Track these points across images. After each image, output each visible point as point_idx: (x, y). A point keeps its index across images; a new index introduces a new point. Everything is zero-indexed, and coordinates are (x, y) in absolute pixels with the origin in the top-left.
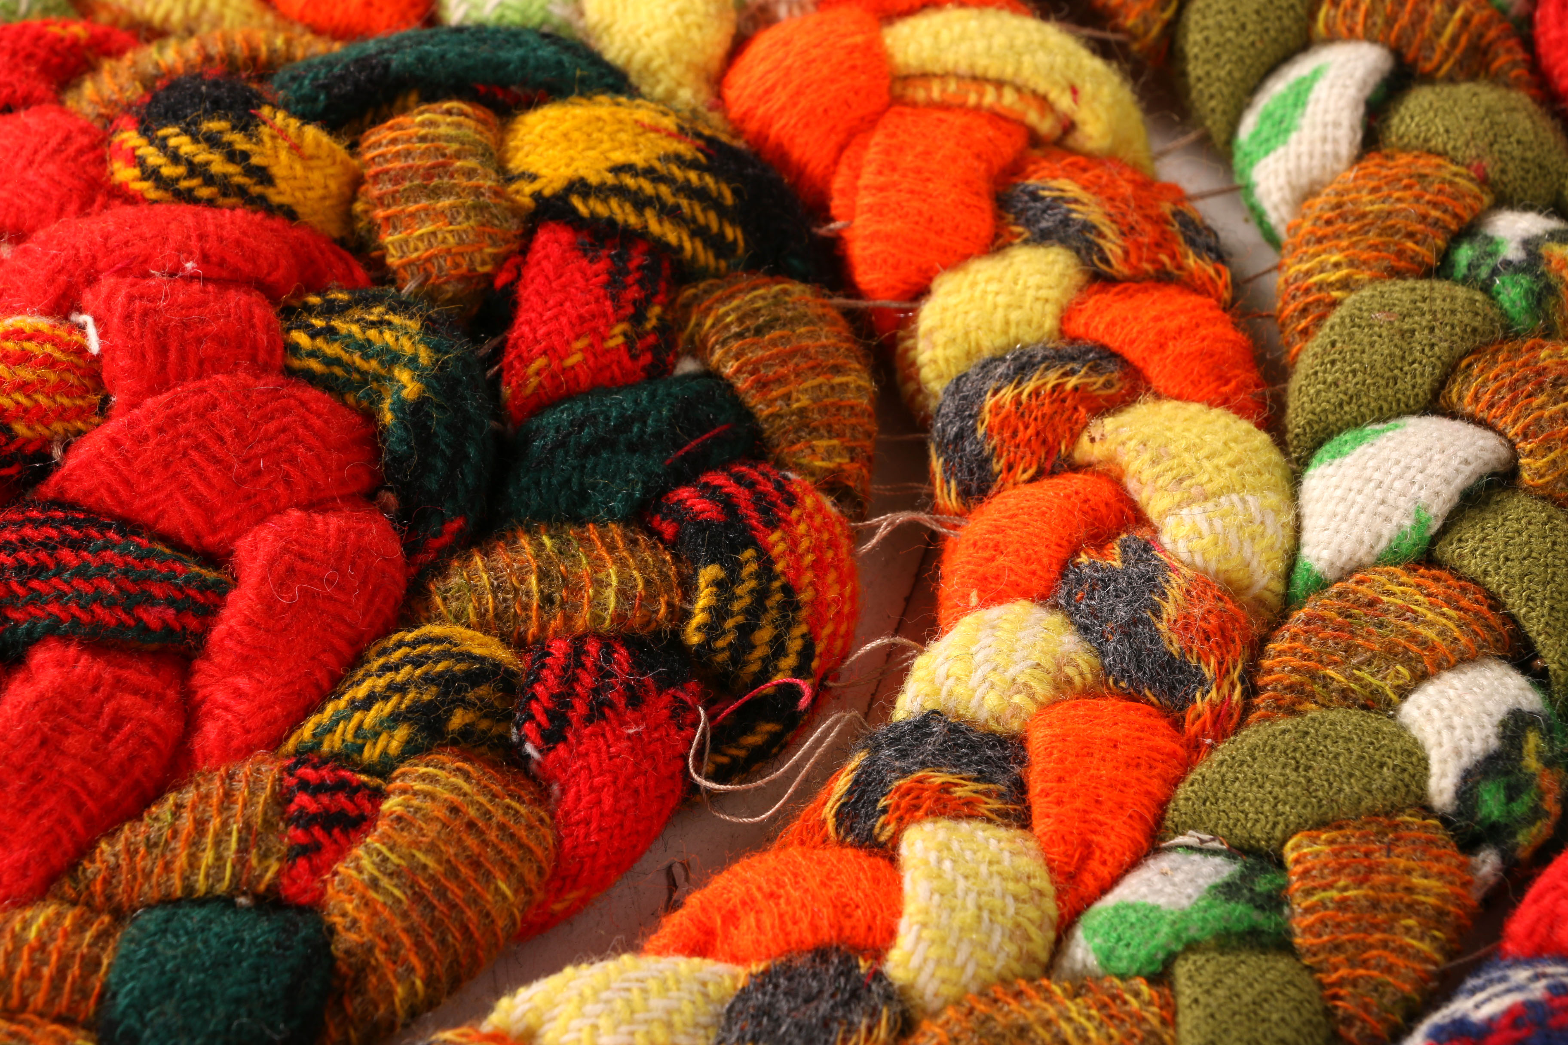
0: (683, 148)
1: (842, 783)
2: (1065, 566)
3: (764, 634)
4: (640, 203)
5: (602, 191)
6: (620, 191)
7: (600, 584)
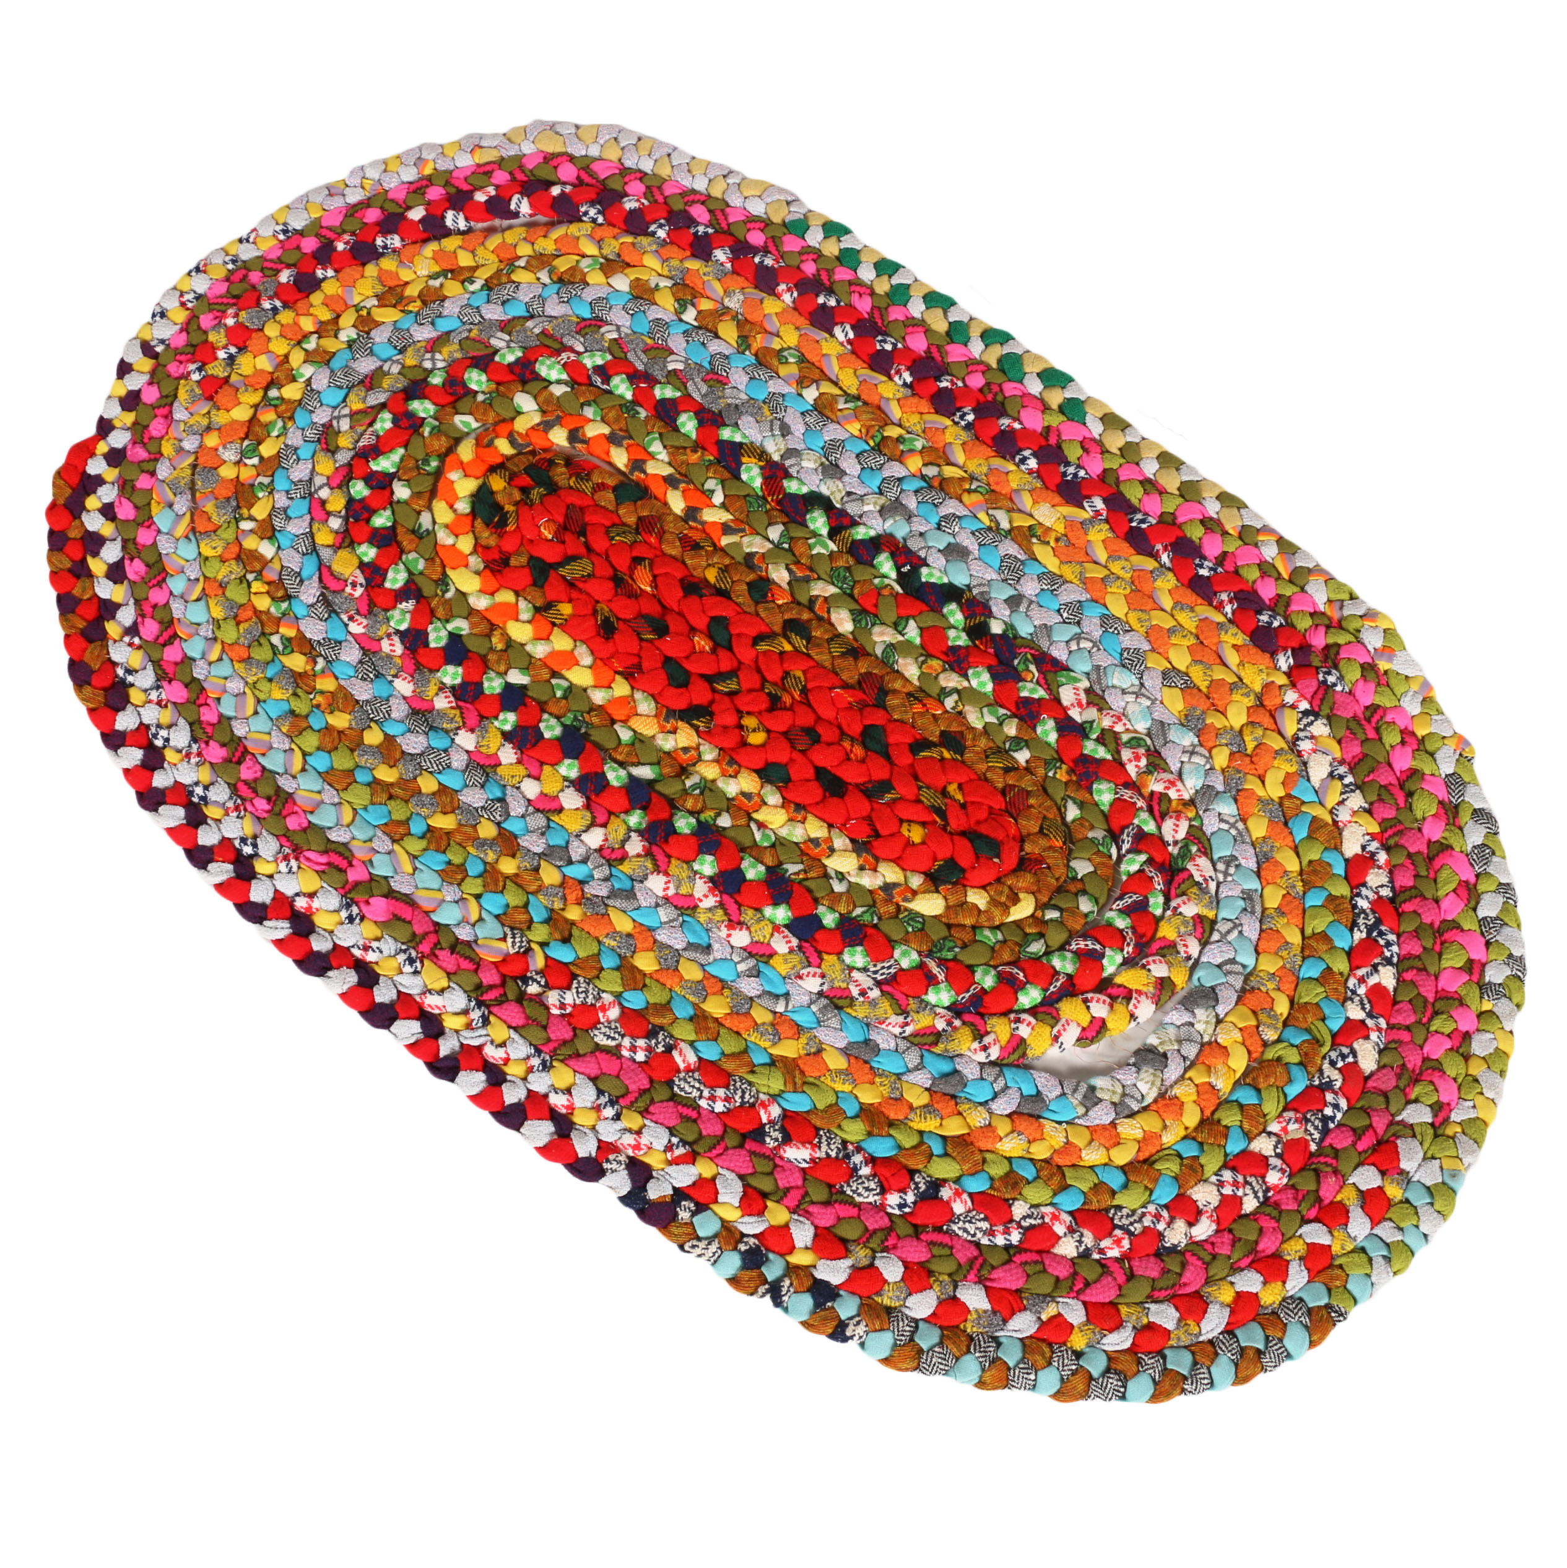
0: (495, 477)
2: (543, 431)
4: (505, 478)
6: (505, 480)
7: (561, 472)
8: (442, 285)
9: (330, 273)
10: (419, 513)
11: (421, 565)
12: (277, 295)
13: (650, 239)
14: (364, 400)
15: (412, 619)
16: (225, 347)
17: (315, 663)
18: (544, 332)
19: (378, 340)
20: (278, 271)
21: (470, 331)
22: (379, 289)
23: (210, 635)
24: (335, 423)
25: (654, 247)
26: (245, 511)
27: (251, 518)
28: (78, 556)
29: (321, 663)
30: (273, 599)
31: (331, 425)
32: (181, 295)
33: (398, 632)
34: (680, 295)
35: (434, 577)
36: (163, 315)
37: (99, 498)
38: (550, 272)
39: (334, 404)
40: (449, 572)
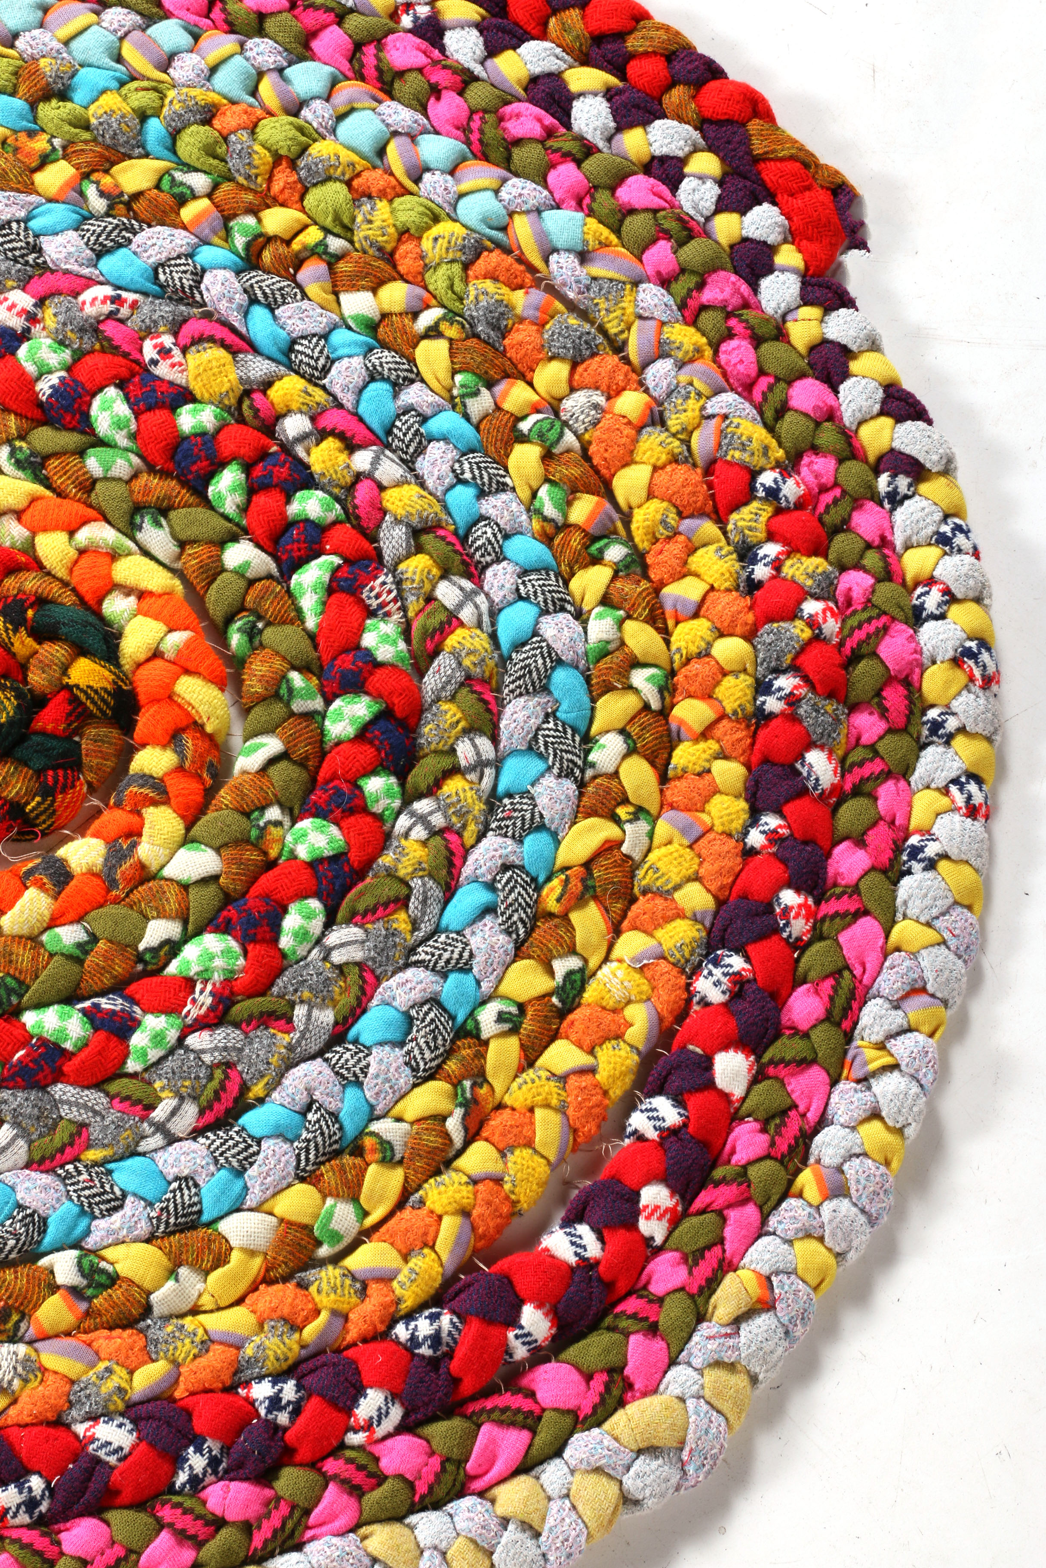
0: (109, 687)
1: (30, 865)
2: (116, 840)
3: (43, 817)
4: (88, 697)
5: (82, 690)
6: (85, 693)
7: (14, 787)
8: (551, 972)
9: (756, 838)
10: (182, 544)
11: (94, 463)
12: (791, 717)
13: (271, 1365)
14: (456, 656)
15: (23, 373)
16: (777, 565)
17: (102, 194)
18: (285, 1020)
19: (549, 781)
20: (844, 766)
21: (415, 925)
22: (643, 878)
23: (305, 113)
24: (468, 585)
25: (249, 1350)
26: (452, 332)
27: (433, 333)
28: (634, 68)
29: (98, 204)
30: (270, 239)
31: (469, 576)
32: (947, 591)
33: (25, 336)
34: (117, 1293)
35: (54, 463)
36: (943, 540)
37: (702, 178)
38: (385, 1145)
39: (503, 618)
40: (38, 489)
